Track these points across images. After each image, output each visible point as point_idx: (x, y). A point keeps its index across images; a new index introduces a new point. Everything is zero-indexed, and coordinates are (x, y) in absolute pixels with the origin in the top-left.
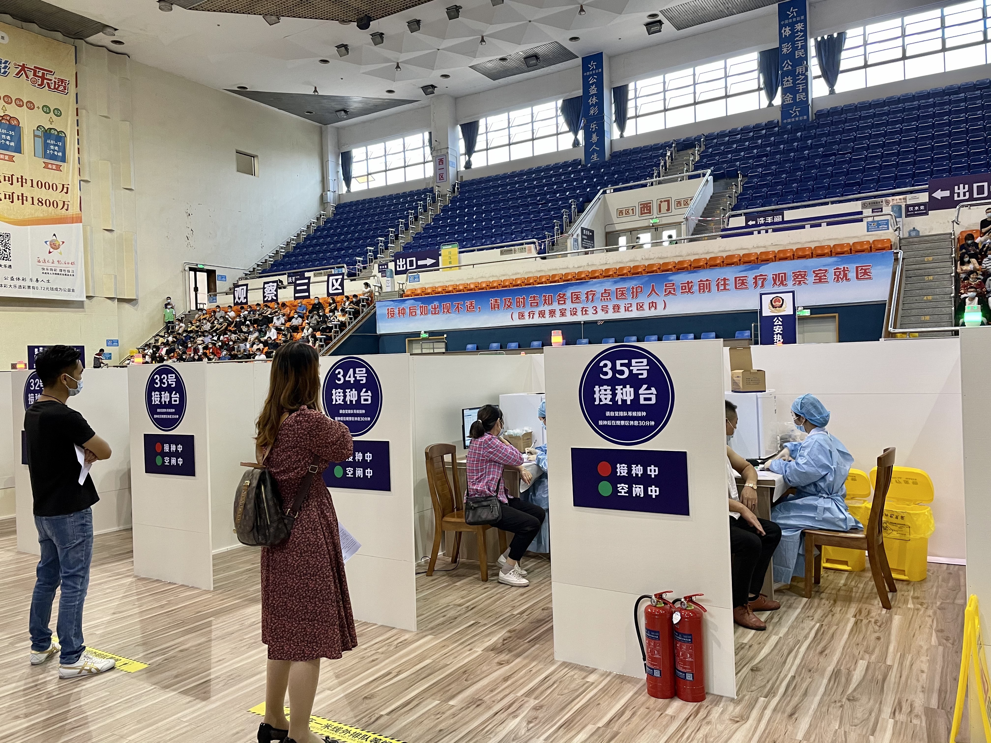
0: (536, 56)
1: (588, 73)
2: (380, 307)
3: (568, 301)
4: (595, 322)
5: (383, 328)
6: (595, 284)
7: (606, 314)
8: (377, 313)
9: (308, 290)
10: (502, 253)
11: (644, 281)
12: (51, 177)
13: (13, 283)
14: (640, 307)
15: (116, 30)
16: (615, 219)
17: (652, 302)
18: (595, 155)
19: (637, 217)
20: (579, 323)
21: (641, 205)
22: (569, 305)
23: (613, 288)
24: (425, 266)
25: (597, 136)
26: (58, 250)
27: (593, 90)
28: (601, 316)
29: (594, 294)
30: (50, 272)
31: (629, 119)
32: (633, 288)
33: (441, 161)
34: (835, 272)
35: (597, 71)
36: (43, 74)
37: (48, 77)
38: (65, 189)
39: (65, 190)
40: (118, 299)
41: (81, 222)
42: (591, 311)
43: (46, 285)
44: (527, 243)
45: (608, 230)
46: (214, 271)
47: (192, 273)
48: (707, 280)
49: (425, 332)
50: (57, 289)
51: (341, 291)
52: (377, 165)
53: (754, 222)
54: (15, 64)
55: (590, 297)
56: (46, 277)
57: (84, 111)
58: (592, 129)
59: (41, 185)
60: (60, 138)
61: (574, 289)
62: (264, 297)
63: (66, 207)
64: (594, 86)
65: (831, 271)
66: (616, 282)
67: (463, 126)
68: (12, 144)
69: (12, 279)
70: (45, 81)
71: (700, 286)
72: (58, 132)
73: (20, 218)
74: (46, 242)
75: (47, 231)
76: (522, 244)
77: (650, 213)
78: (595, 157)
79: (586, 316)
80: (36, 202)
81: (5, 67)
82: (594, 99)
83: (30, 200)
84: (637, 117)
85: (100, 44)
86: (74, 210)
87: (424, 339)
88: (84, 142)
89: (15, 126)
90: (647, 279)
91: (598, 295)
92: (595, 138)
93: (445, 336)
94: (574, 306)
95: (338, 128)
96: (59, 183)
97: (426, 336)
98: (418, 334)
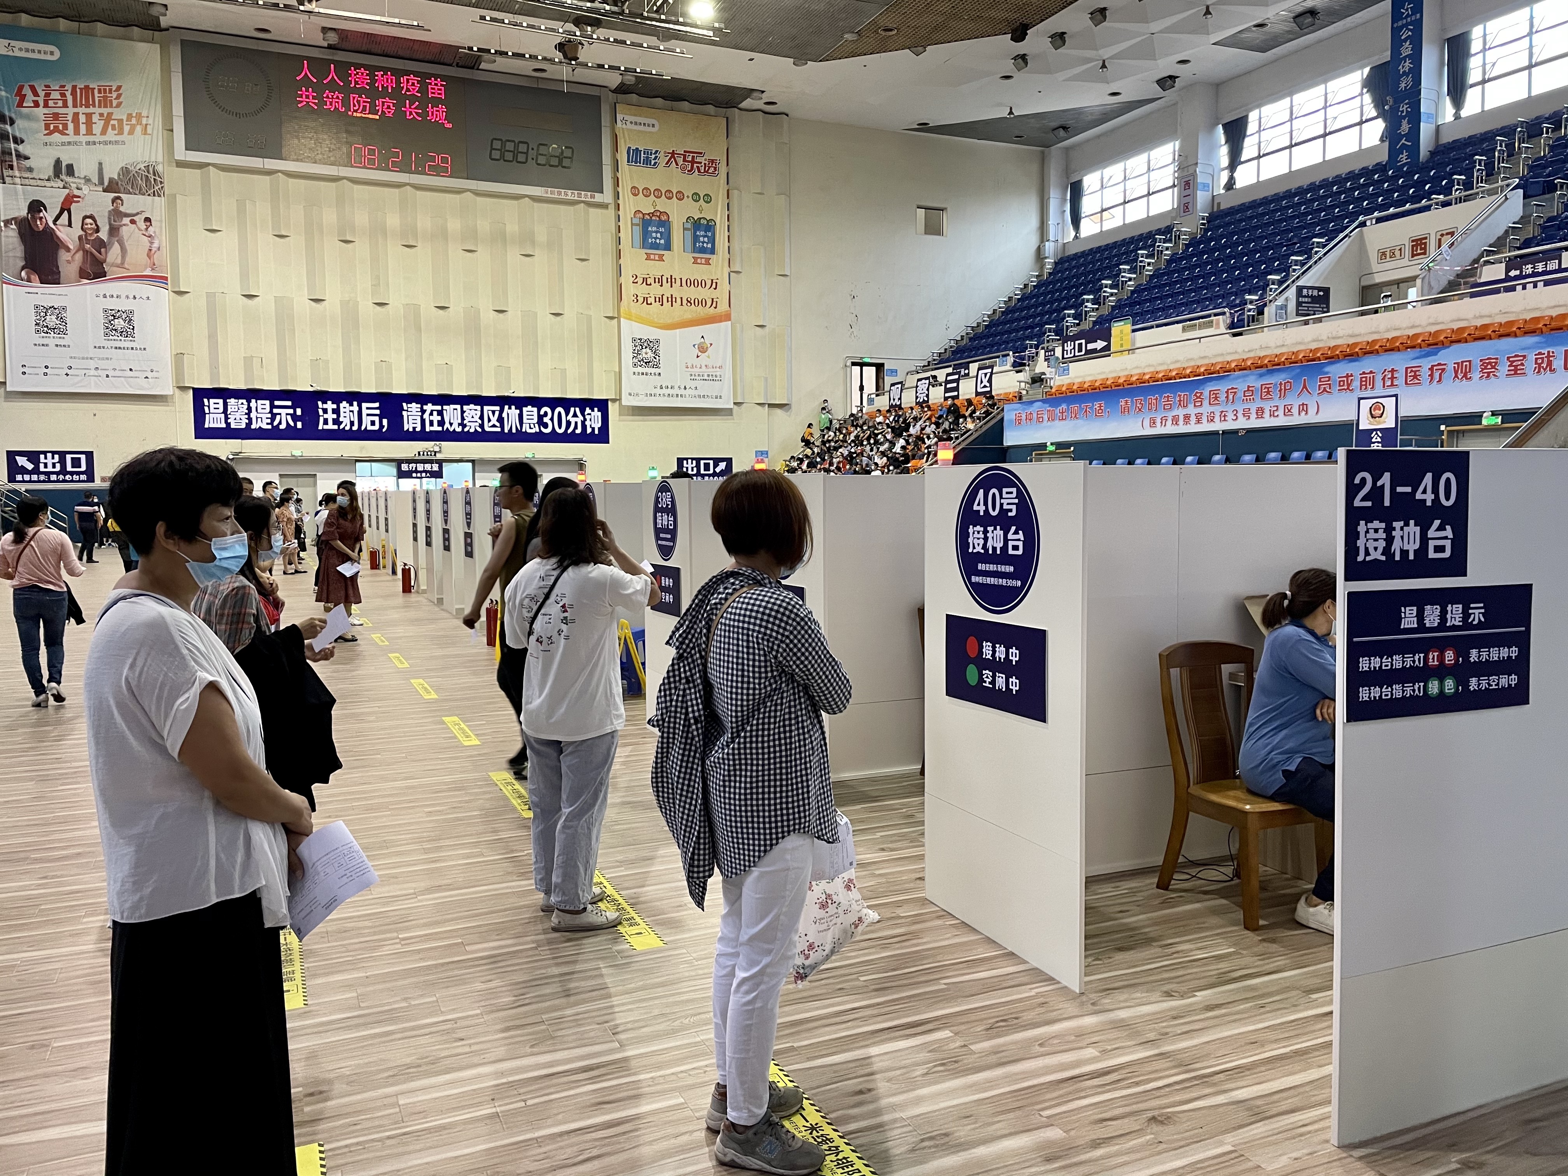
0: (1312, 12)
1: (1400, 23)
2: (1008, 411)
3: (1206, 403)
4: (1235, 432)
5: (1011, 439)
6: (1239, 377)
7: (1248, 421)
8: (1005, 419)
9: (956, 389)
10: (1184, 330)
11: (1294, 373)
12: (700, 272)
13: (662, 392)
14: (1288, 411)
15: (763, 92)
16: (1375, 267)
17: (1303, 404)
18: (1405, 154)
19: (1405, 262)
20: (1215, 433)
21: (1413, 241)
22: (1206, 409)
23: (1258, 384)
24: (1094, 351)
25: (1409, 123)
26: (706, 354)
27: (1406, 50)
28: (1242, 424)
29: (1235, 393)
30: (697, 378)
31: (1472, 86)
32: (1281, 384)
33: (1187, 184)
34: (1536, 359)
35: (1413, 18)
36: (693, 157)
37: (698, 160)
38: (714, 284)
39: (714, 286)
40: (769, 405)
41: (730, 320)
42: (1230, 416)
43: (693, 392)
44: (1216, 315)
45: (1364, 283)
46: (882, 365)
47: (857, 369)
48: (1371, 372)
49: (1052, 444)
50: (704, 396)
51: (988, 389)
52: (1113, 196)
53: (1518, 272)
54: (665, 152)
55: (1231, 397)
56: (693, 384)
57: (736, 192)
58: (1402, 112)
59: (691, 283)
60: (710, 227)
61: (1213, 386)
62: (917, 397)
63: (714, 305)
64: (1408, 43)
65: (1532, 357)
66: (1261, 376)
67: (1227, 127)
68: (662, 242)
69: (661, 388)
70: (695, 165)
71: (1361, 381)
72: (708, 221)
73: (669, 321)
74: (694, 346)
75: (694, 333)
76: (1209, 316)
77: (1425, 253)
78: (1404, 158)
79: (1225, 423)
80: (685, 302)
81: (655, 159)
82: (1407, 64)
83: (679, 300)
84: (1484, 82)
85: (754, 108)
86: (723, 307)
87: (1051, 453)
88: (735, 228)
89: (665, 221)
90: (1298, 371)
91: (1240, 394)
92: (1405, 127)
93: (1072, 449)
94: (1212, 409)
95: (1067, 149)
96: (707, 278)
97: (1051, 448)
98: (1043, 446)
